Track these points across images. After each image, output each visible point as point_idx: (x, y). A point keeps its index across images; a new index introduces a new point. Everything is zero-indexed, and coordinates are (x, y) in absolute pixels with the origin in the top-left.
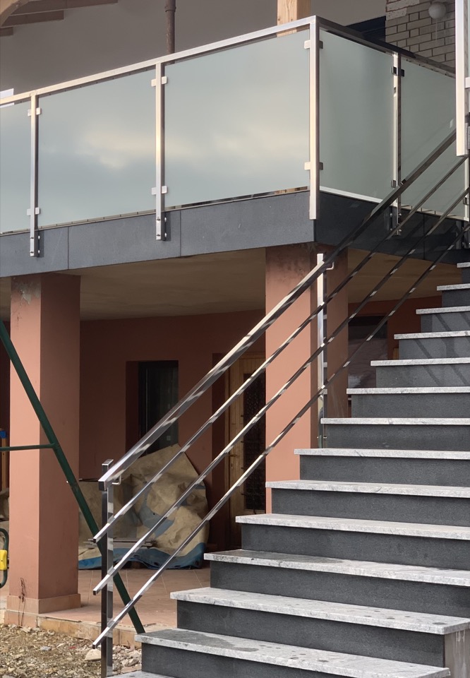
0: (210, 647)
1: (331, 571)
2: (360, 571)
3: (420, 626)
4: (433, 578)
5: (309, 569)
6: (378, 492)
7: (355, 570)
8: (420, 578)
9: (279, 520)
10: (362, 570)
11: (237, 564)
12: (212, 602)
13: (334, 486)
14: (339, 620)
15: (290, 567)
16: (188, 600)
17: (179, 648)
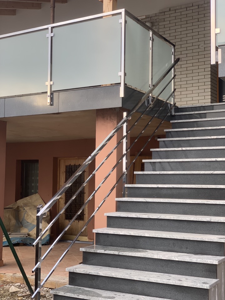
0: (91, 297)
1: (145, 257)
2: (160, 257)
3: (197, 285)
4: (197, 260)
5: (134, 256)
6: (159, 218)
7: (158, 256)
8: (190, 260)
9: (114, 231)
10: (161, 256)
11: (97, 253)
12: (88, 273)
13: (138, 215)
14: (154, 282)
15: (124, 254)
16: (75, 272)
17: (74, 297)
